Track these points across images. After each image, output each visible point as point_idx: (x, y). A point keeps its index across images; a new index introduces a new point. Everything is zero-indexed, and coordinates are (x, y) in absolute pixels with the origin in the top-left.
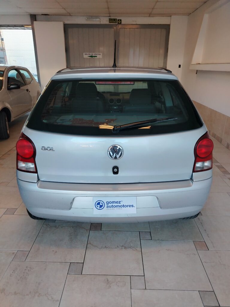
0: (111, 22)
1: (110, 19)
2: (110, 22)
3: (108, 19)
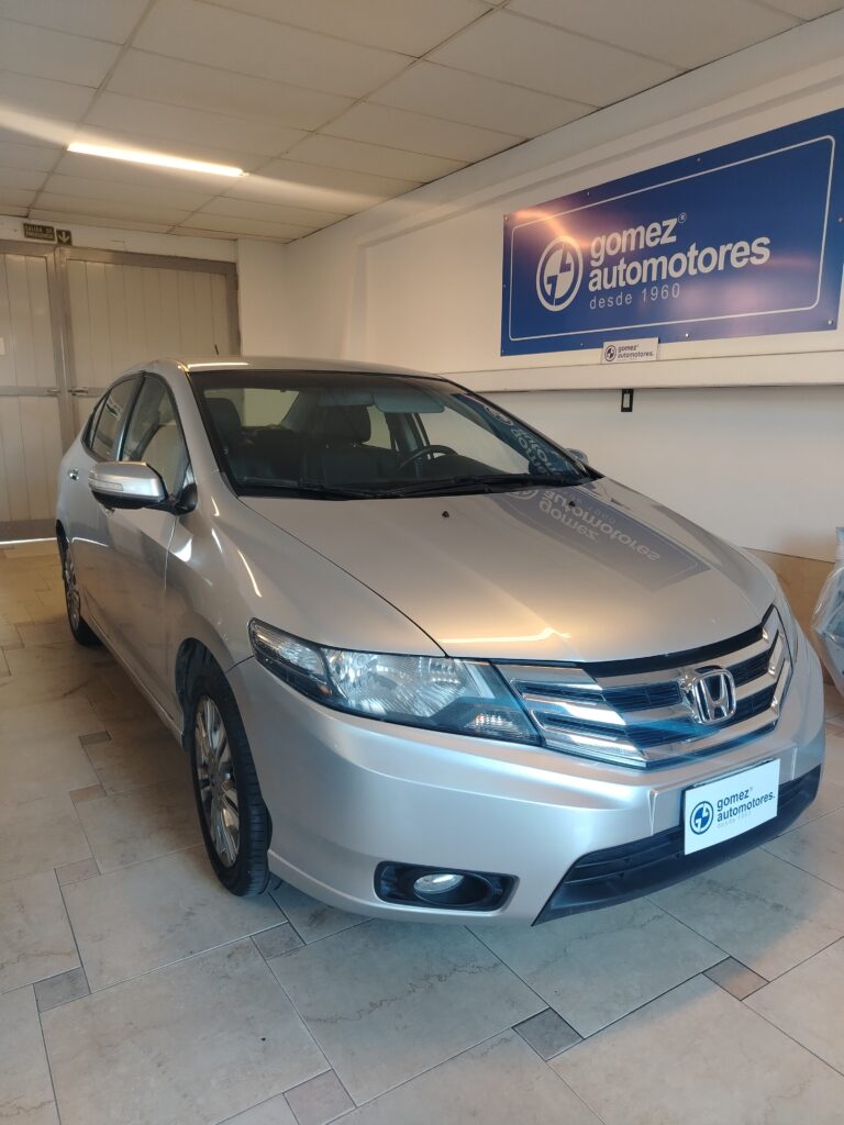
0: (30, 234)
1: (26, 225)
2: (26, 236)
3: (18, 224)
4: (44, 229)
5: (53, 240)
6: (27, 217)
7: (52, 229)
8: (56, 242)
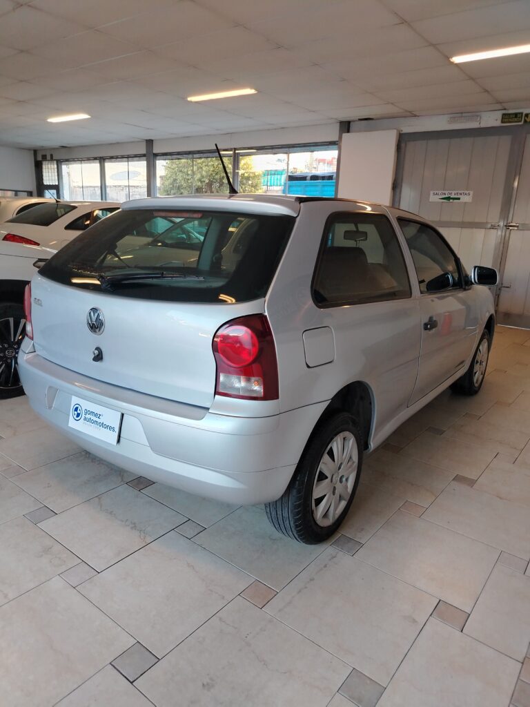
0: (506, 120)
1: (504, 115)
2: (502, 122)
3: (499, 115)
4: (516, 115)
5: (520, 121)
6: (505, 109)
7: (522, 113)
8: (522, 123)
